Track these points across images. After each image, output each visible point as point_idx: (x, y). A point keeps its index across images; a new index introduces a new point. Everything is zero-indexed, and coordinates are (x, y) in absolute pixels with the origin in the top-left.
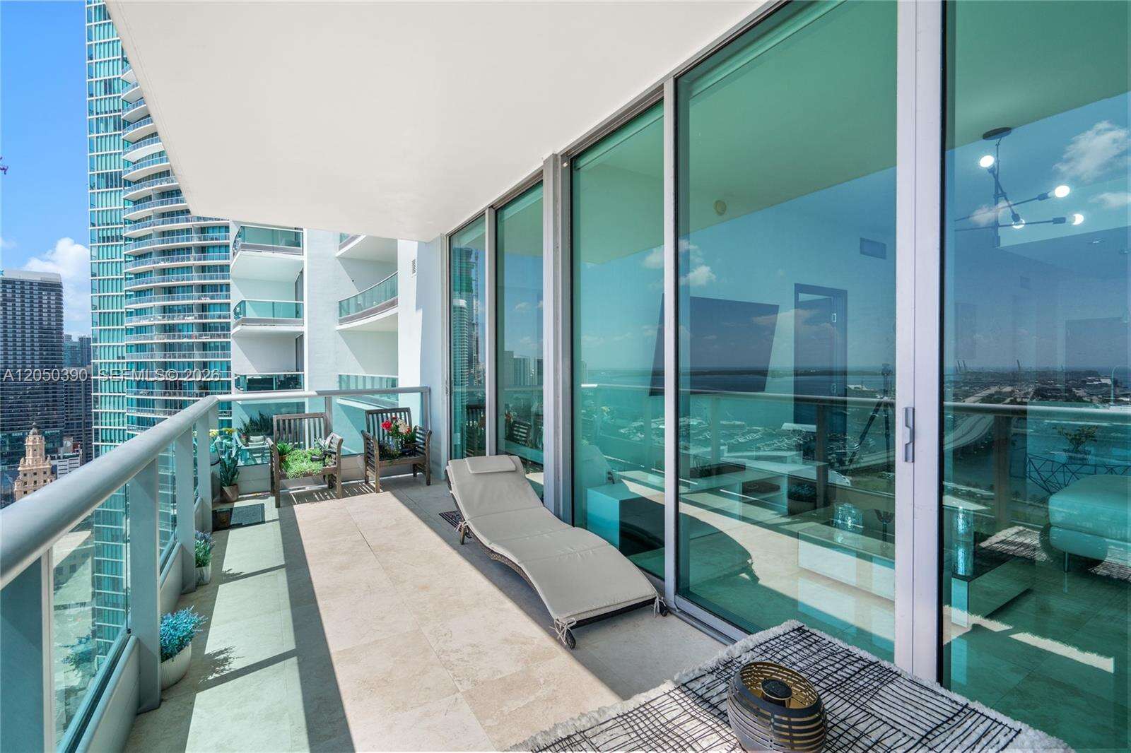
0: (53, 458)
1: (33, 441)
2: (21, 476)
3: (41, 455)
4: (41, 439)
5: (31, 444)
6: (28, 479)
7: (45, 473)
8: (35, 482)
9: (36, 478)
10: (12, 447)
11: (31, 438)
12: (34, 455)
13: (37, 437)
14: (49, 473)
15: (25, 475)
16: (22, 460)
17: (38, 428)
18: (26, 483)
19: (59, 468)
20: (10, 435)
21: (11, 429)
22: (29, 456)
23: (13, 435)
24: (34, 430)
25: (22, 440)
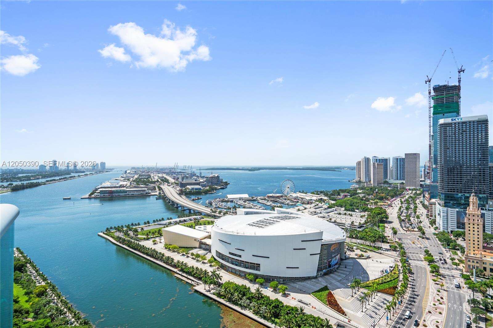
0: (482, 209)
1: (473, 199)
2: (467, 216)
3: (476, 207)
4: (476, 199)
5: (472, 200)
6: (470, 217)
7: (478, 216)
8: (474, 220)
9: (474, 218)
10: (465, 201)
11: (471, 198)
12: (473, 206)
13: (475, 198)
14: (480, 216)
15: (469, 215)
16: (468, 208)
17: (476, 193)
18: (469, 219)
19: (486, 215)
20: (464, 195)
21: (465, 192)
22: (471, 207)
23: (465, 195)
24: (473, 194)
25: (468, 197)
